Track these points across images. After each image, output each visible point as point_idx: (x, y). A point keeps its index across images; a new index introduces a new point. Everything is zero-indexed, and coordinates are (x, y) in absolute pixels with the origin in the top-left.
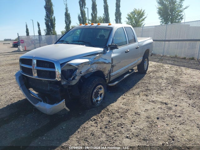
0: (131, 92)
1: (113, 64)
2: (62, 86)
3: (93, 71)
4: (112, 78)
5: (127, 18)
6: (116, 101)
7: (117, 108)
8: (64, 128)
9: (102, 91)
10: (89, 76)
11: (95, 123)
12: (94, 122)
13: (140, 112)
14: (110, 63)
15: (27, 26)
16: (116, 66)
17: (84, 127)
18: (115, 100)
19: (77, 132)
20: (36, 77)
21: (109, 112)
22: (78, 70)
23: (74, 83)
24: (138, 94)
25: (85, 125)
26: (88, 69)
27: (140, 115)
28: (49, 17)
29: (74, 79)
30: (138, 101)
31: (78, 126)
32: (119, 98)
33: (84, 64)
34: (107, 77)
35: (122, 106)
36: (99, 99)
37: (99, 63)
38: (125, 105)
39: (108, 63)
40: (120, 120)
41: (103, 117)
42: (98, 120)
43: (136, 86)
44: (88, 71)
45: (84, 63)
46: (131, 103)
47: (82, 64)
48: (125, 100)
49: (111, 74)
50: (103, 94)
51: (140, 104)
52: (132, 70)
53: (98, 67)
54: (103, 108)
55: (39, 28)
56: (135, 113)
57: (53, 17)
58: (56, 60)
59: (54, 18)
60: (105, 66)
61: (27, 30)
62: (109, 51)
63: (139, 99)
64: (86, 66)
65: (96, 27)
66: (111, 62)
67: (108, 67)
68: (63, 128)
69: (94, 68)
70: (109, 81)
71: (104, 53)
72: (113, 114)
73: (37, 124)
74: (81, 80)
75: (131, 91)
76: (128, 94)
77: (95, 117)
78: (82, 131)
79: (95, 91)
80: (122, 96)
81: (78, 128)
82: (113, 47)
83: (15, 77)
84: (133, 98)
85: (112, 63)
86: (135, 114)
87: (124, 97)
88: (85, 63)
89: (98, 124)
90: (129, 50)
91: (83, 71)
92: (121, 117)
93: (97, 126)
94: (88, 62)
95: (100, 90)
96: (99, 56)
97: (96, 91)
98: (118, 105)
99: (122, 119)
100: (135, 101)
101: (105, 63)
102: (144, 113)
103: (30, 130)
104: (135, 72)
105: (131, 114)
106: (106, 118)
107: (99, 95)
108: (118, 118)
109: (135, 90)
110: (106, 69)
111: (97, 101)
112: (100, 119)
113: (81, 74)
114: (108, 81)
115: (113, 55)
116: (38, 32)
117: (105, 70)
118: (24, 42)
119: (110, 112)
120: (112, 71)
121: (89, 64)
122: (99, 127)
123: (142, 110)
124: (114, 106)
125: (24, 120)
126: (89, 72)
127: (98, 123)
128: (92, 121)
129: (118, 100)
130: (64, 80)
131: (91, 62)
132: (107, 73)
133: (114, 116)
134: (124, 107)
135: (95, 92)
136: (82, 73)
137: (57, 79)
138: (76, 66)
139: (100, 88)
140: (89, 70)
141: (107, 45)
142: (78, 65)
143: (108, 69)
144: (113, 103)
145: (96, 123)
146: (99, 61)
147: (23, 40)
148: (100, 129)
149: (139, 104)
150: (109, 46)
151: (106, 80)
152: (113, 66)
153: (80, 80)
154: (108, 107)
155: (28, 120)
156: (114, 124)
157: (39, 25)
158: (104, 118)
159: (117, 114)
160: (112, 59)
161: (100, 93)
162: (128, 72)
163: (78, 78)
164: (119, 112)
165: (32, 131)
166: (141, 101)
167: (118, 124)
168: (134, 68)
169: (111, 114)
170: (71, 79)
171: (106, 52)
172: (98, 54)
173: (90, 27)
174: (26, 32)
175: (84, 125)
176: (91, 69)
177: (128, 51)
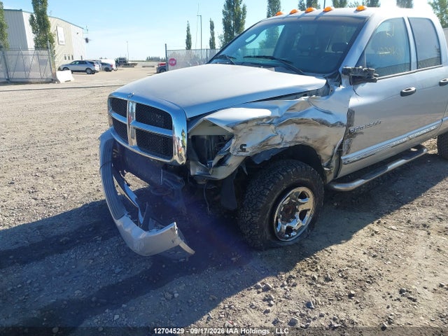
0: (401, 214)
1: (351, 129)
2: (193, 179)
3: (281, 147)
4: (345, 170)
5: (429, 3)
6: (349, 238)
7: (345, 263)
8: (176, 295)
9: (309, 204)
10: (267, 159)
11: (264, 300)
12: (263, 295)
13: (420, 290)
14: (342, 124)
15: (188, 30)
16: (362, 133)
17: (230, 307)
18: (346, 236)
19: (206, 317)
20: (134, 147)
21: (317, 270)
22: (233, 141)
23: (222, 173)
24: (425, 226)
25: (235, 300)
26: (268, 139)
27: (414, 300)
28: (233, 6)
29: (222, 162)
30: (420, 249)
31: (214, 299)
32: (361, 232)
33: (255, 123)
34: (328, 166)
35: (364, 258)
36: (296, 224)
37: (305, 123)
38: (374, 256)
39: (333, 125)
40: (343, 305)
41: (294, 285)
42: (274, 292)
43: (424, 198)
44: (265, 143)
45: (254, 120)
46: (394, 252)
47: (246, 122)
48: (377, 239)
49: (342, 158)
50: (309, 213)
51: (424, 262)
52: (420, 148)
53: (300, 135)
54: (302, 256)
55: (213, 34)
56: (401, 292)
57: (241, 6)
58: (177, 108)
59: (244, 9)
60: (323, 131)
61: (189, 37)
62: (342, 87)
63: (423, 243)
64: (262, 128)
65: (317, 17)
66: (345, 121)
67: (336, 136)
68: (173, 297)
69: (287, 137)
70: (336, 176)
71: (326, 92)
72: (327, 279)
73: (118, 270)
74: (245, 169)
75: (403, 213)
76: (390, 221)
77: (269, 281)
78: (220, 318)
79: (285, 201)
80: (371, 225)
81: (214, 304)
82: (360, 77)
83: (98, 142)
84: (405, 237)
85: (349, 125)
86: (397, 295)
87: (377, 229)
88: (259, 122)
89: (270, 305)
90: (413, 89)
91: (252, 143)
92: (350, 296)
93: (267, 311)
94: (268, 118)
95: (300, 200)
96: (308, 101)
97: (290, 202)
98: (350, 253)
99: (352, 304)
100: (410, 249)
101: (324, 123)
102: (430, 295)
103: (98, 282)
104: (430, 152)
105: (385, 290)
106: (302, 290)
107: (297, 215)
108: (338, 297)
109: (417, 212)
110: (327, 142)
111: (289, 230)
112: (282, 290)
113: (244, 150)
114: (330, 178)
115: (354, 101)
116: (210, 43)
117: (323, 143)
118: (176, 63)
119: (321, 271)
120: (349, 148)
121: (270, 124)
122: (272, 316)
123: (426, 284)
124: (338, 254)
125: (97, 250)
126: (268, 148)
127: (272, 302)
128: (259, 293)
129: (354, 235)
130: (198, 165)
131: (278, 117)
132: (330, 154)
133: (329, 289)
134: (368, 261)
135: (284, 205)
136: (247, 148)
137: (176, 157)
138: (228, 126)
139: (303, 196)
140: (270, 143)
141: (340, 71)
142: (235, 124)
143: (332, 143)
144: (338, 242)
145: (267, 300)
146: (306, 117)
147: (173, 59)
148: (274, 323)
149: (420, 261)
150: (347, 72)
151: (323, 175)
152: (350, 135)
153: (240, 168)
154: (319, 254)
155: (106, 253)
156: (321, 316)
157: (212, 27)
158: (295, 290)
159: (339, 282)
160: (351, 113)
161: (301, 208)
162: (405, 153)
163: (234, 162)
164: (346, 278)
165: (101, 287)
166: (429, 252)
167: (334, 319)
168: (425, 144)
169: (322, 280)
170: (214, 162)
171: (333, 91)
172: (305, 95)
173: (302, 18)
174: (186, 42)
175: (231, 299)
176: (277, 140)
177: (412, 93)
